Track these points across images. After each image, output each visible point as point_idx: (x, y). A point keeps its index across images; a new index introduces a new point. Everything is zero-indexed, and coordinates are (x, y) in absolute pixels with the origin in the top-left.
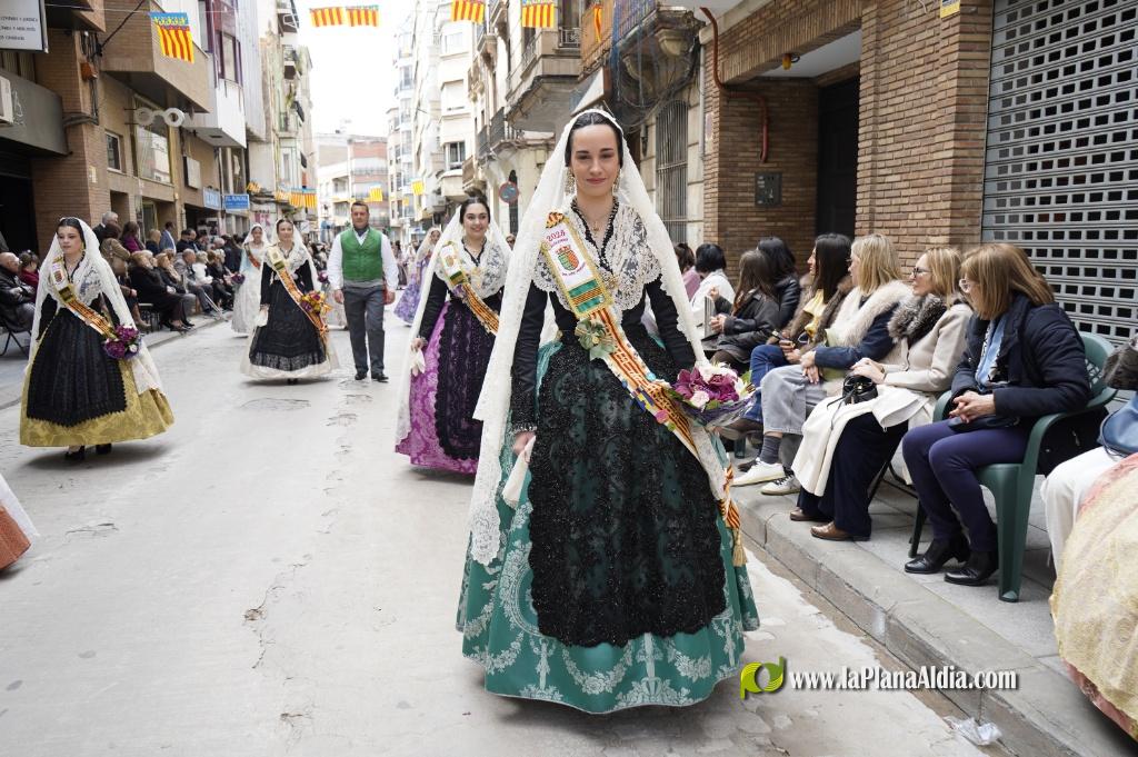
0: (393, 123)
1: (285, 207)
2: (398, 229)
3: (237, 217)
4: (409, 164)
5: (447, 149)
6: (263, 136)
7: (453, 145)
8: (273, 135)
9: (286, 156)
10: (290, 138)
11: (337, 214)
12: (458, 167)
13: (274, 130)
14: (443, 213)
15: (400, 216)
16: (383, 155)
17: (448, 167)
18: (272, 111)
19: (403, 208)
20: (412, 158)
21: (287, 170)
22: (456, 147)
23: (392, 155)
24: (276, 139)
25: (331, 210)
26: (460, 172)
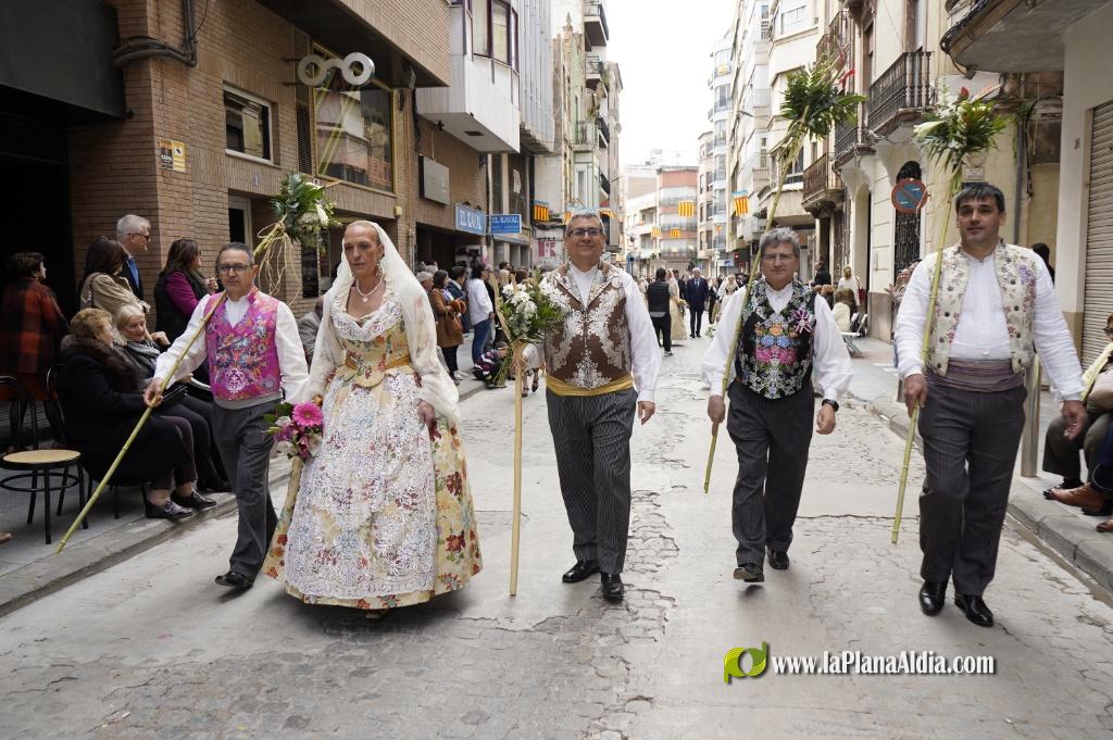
0: (704, 149)
4: (723, 189)
6: (551, 147)
8: (564, 148)
9: (581, 173)
10: (588, 152)
11: (643, 246)
12: (793, 180)
13: (566, 141)
15: (710, 247)
18: (565, 117)
19: (713, 239)
21: (581, 191)
23: (702, 183)
24: (569, 152)
25: (638, 242)
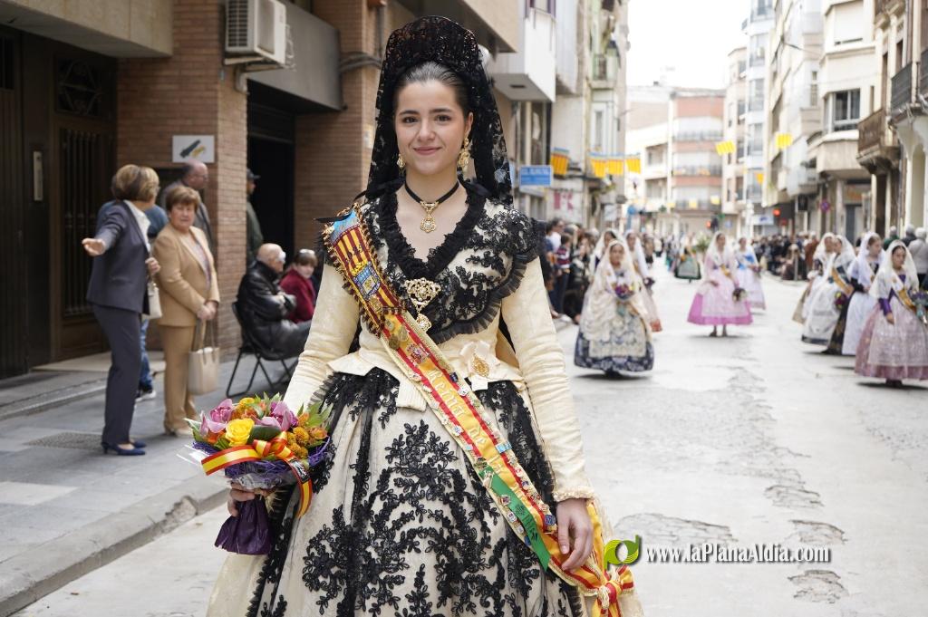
0: (736, 69)
1: (594, 185)
2: (733, 217)
3: (533, 198)
4: (758, 126)
5: (831, 101)
6: (573, 87)
7: (841, 96)
9: (599, 114)
11: (649, 195)
12: (848, 127)
13: (587, 79)
14: (813, 196)
15: (740, 198)
16: (718, 114)
17: (830, 126)
19: (745, 188)
20: (764, 116)
21: (600, 133)
22: (846, 100)
23: (731, 112)
24: (589, 92)
25: (642, 188)
26: (854, 134)
